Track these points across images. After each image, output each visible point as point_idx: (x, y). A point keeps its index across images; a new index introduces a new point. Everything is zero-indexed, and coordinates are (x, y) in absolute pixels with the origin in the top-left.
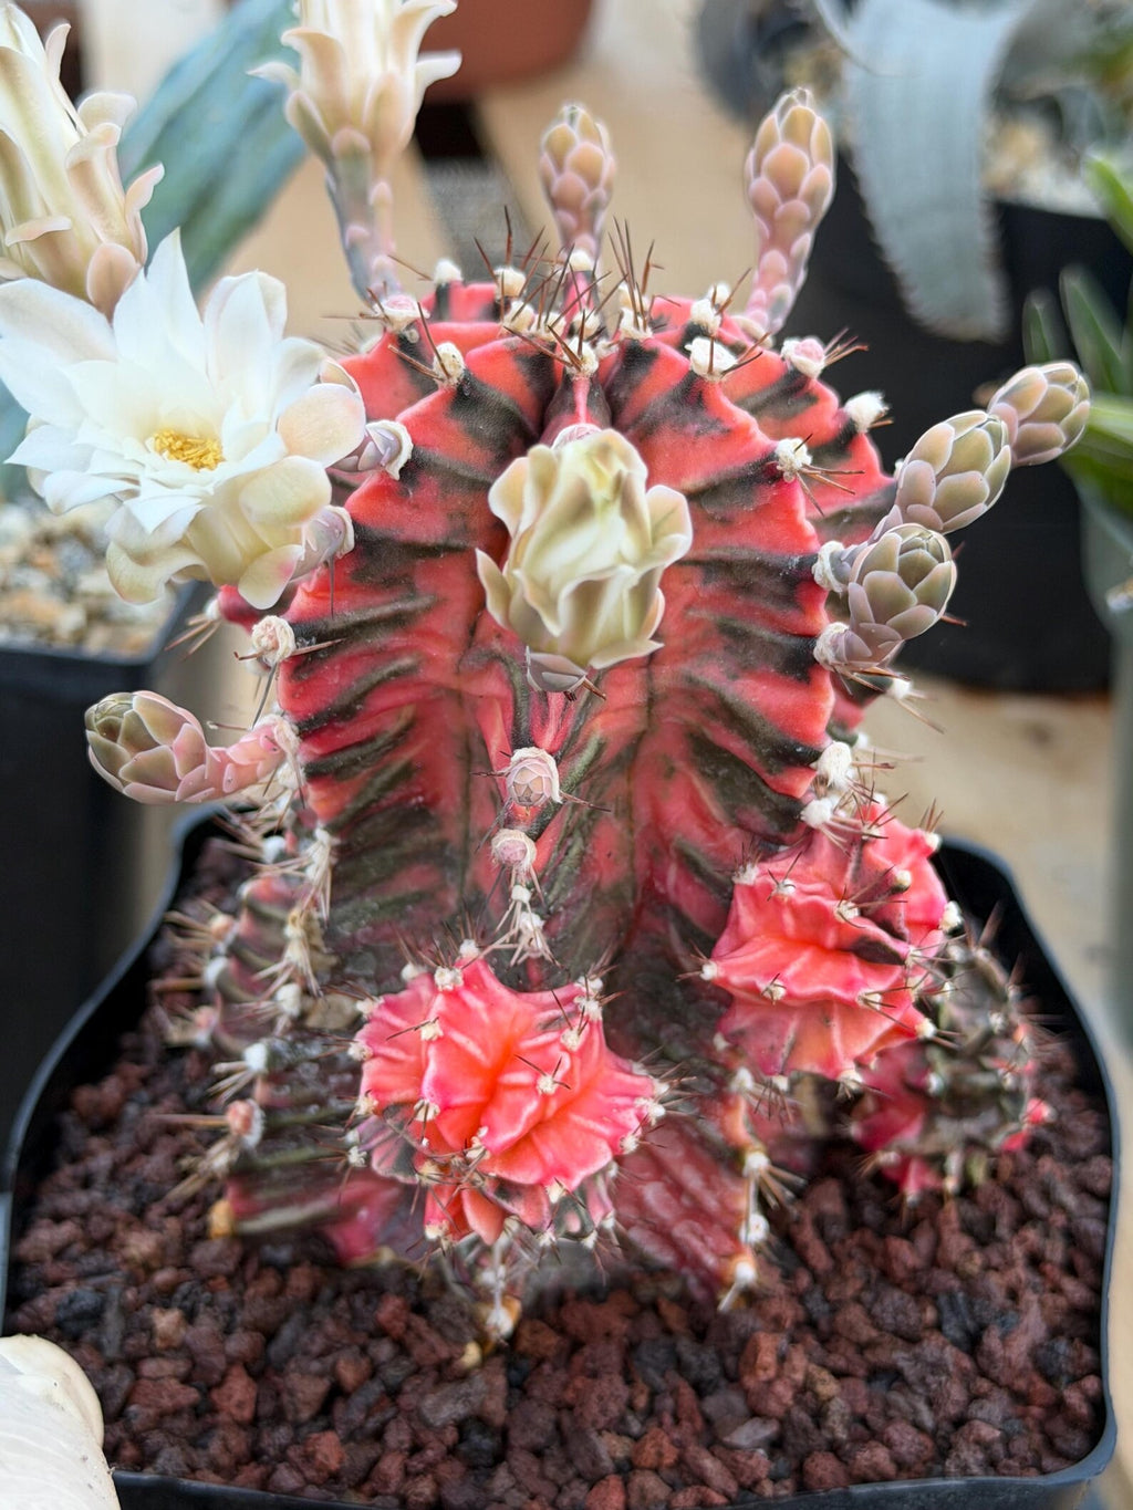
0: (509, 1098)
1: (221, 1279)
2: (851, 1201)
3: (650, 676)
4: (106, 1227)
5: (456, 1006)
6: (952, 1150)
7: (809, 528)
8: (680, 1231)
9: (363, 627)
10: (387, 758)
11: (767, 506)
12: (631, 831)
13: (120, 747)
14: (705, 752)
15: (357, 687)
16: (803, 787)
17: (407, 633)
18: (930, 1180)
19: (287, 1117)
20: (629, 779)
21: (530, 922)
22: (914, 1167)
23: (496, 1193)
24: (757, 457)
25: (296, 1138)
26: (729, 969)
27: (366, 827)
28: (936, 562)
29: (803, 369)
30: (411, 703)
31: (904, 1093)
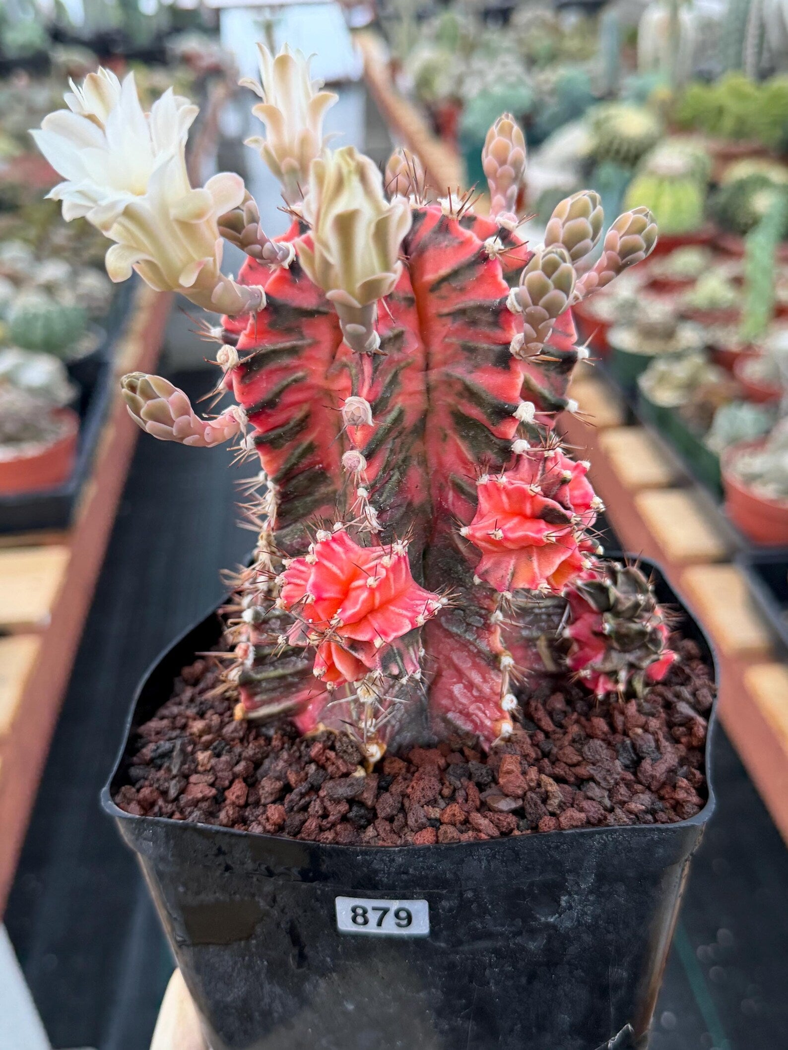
0: (353, 594)
1: (237, 741)
2: (569, 702)
3: (427, 376)
4: (183, 721)
5: (328, 550)
6: (621, 669)
7: (504, 284)
8: (472, 709)
9: (276, 353)
10: (298, 437)
11: (482, 275)
12: (427, 474)
13: (138, 397)
14: (462, 421)
15: (276, 389)
16: (511, 431)
17: (300, 358)
18: (610, 687)
19: (267, 651)
20: (424, 444)
21: (371, 511)
22: (602, 680)
23: (349, 647)
24: (475, 251)
25: (272, 664)
26: (474, 529)
27: (294, 482)
28: (561, 261)
29: (507, 227)
30: (305, 401)
31: (592, 636)
